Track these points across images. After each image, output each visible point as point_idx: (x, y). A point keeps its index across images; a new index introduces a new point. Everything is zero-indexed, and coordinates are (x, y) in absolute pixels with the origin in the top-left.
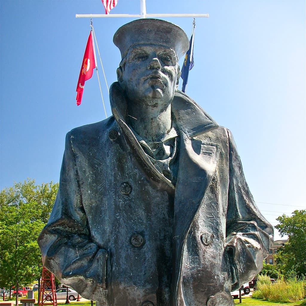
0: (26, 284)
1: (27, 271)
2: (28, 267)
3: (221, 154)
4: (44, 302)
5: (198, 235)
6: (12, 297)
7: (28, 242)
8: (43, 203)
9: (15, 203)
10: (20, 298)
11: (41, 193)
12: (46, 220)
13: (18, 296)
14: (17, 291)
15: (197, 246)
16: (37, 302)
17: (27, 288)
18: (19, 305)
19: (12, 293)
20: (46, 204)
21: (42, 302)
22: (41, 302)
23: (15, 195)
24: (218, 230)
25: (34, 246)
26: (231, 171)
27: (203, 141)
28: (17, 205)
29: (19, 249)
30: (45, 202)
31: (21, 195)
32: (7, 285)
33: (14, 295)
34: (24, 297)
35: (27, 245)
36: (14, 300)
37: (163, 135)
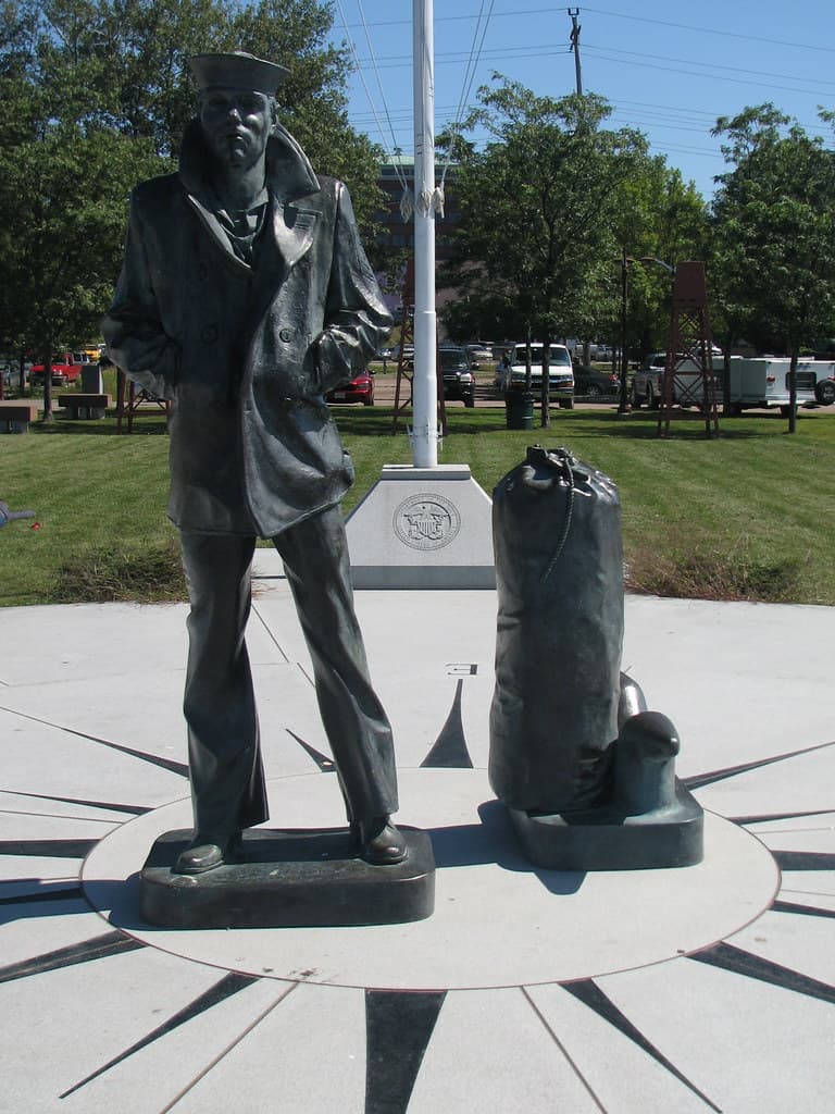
0: (74, 345)
1: (79, 303)
2: (80, 288)
3: (323, 224)
4: (135, 404)
5: (278, 329)
6: (27, 385)
7: (78, 205)
8: (125, 49)
9: (21, 48)
10: (55, 391)
11: (118, 9)
12: (138, 112)
13: (50, 383)
14: (48, 368)
15: (274, 343)
16: (112, 404)
17: (77, 357)
18: (54, 412)
19: (27, 373)
20: (137, 53)
21: (131, 405)
22: (126, 404)
23: (19, 17)
24: (303, 325)
25: (99, 218)
26: (336, 246)
27: (302, 209)
28: (30, 56)
29: (48, 227)
30: (131, 46)
31: (43, 17)
32: (10, 344)
33: (34, 380)
34: (68, 389)
35: (75, 216)
36: (37, 397)
37: (251, 200)
